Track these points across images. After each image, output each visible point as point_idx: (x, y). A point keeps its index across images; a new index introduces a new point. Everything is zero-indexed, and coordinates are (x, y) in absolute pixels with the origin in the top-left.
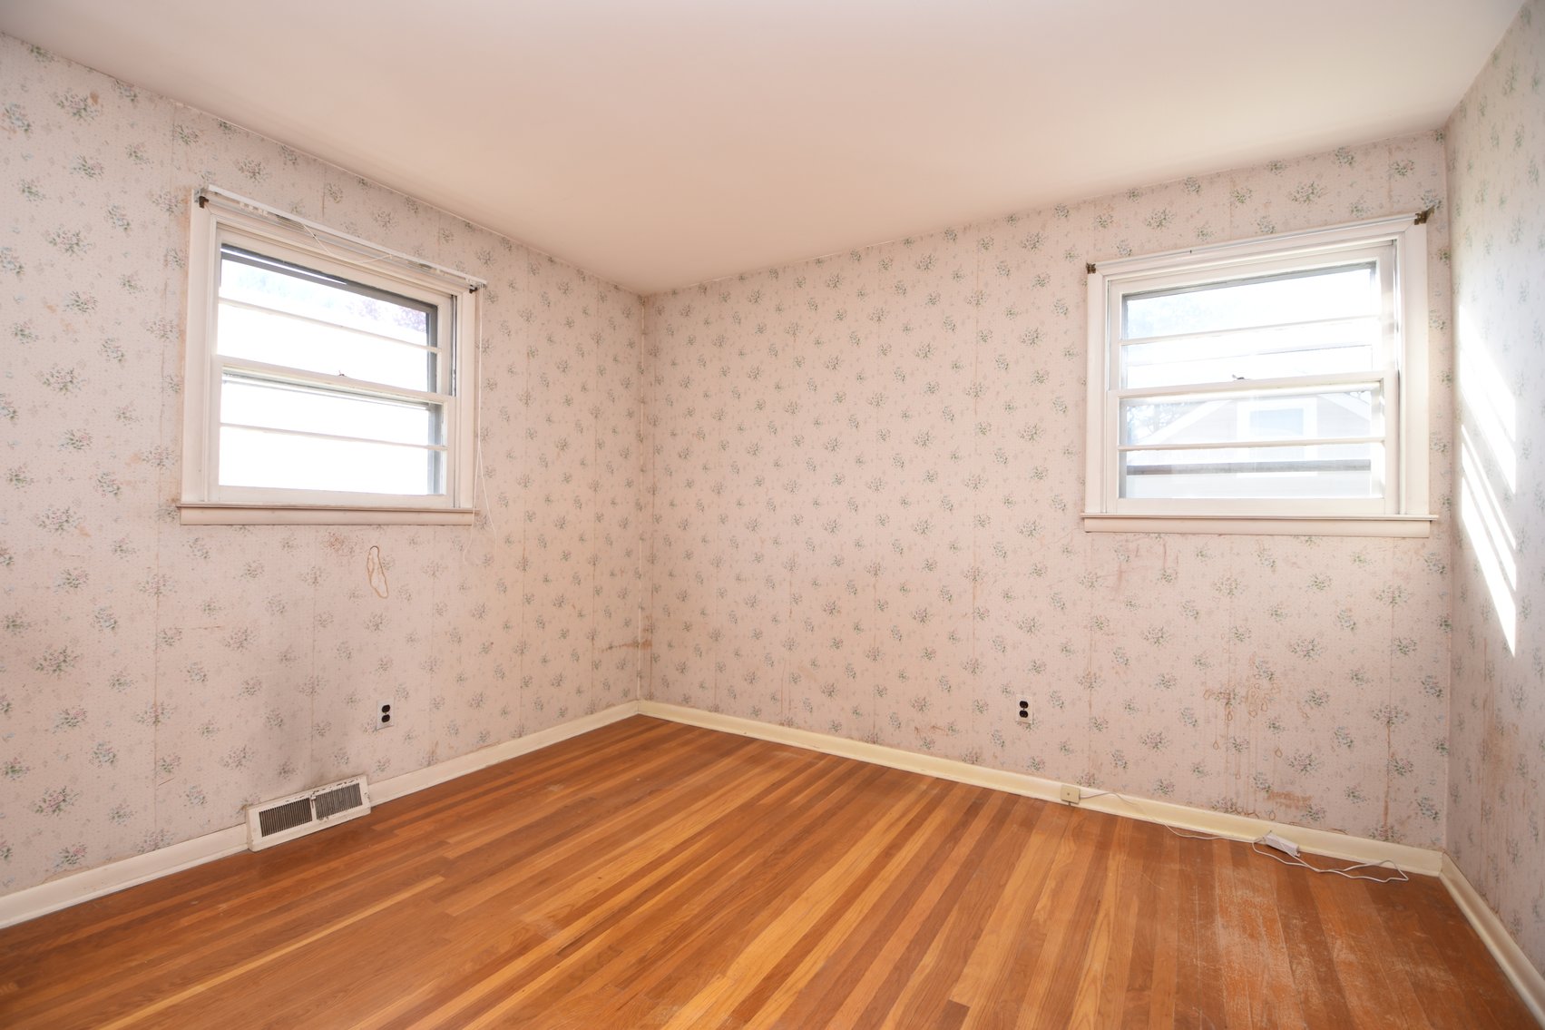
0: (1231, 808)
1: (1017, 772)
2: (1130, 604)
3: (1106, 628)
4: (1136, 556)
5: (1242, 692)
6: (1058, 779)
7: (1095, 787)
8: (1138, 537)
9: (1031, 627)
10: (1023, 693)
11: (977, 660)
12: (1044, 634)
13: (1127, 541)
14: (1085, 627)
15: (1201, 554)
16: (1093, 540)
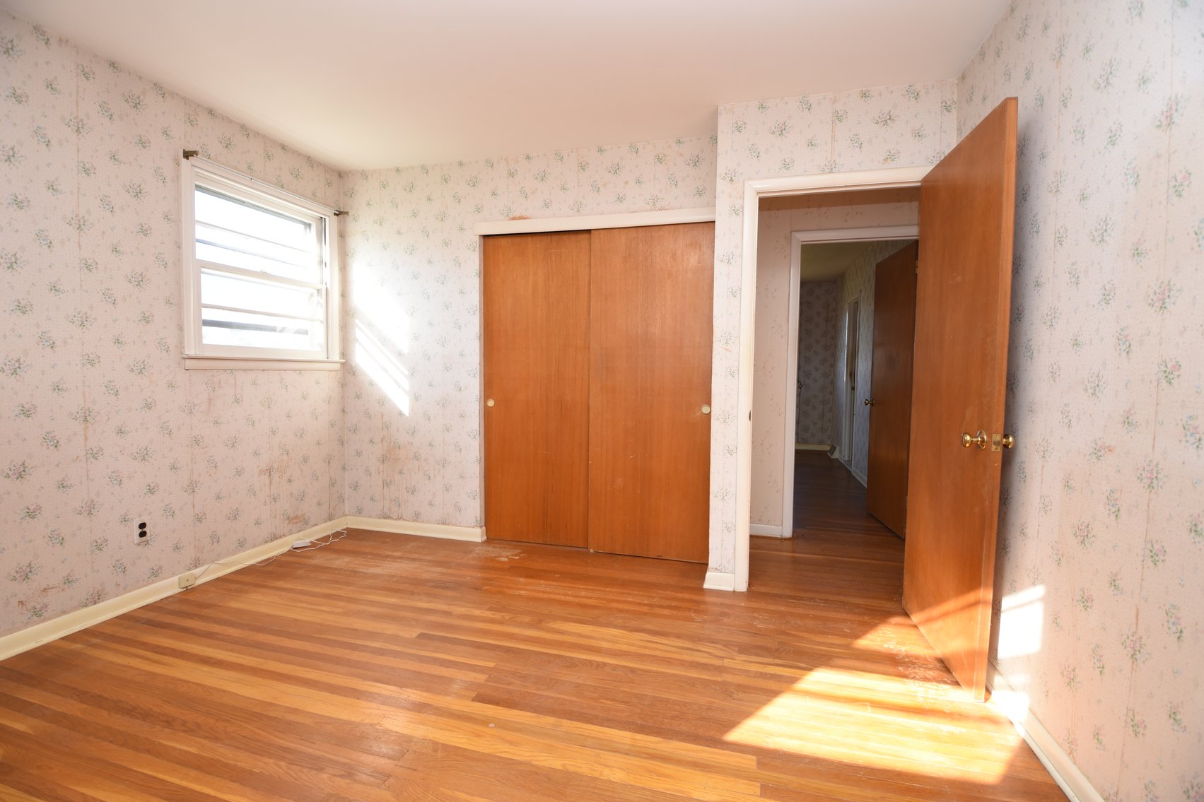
0: (274, 537)
1: (139, 588)
2: (216, 423)
3: (202, 444)
4: (219, 387)
5: (276, 466)
6: (173, 575)
7: (199, 567)
8: (219, 373)
9: (144, 456)
10: (140, 516)
11: (92, 501)
12: (156, 459)
13: (213, 376)
14: (187, 446)
15: (254, 383)
16: (190, 376)
